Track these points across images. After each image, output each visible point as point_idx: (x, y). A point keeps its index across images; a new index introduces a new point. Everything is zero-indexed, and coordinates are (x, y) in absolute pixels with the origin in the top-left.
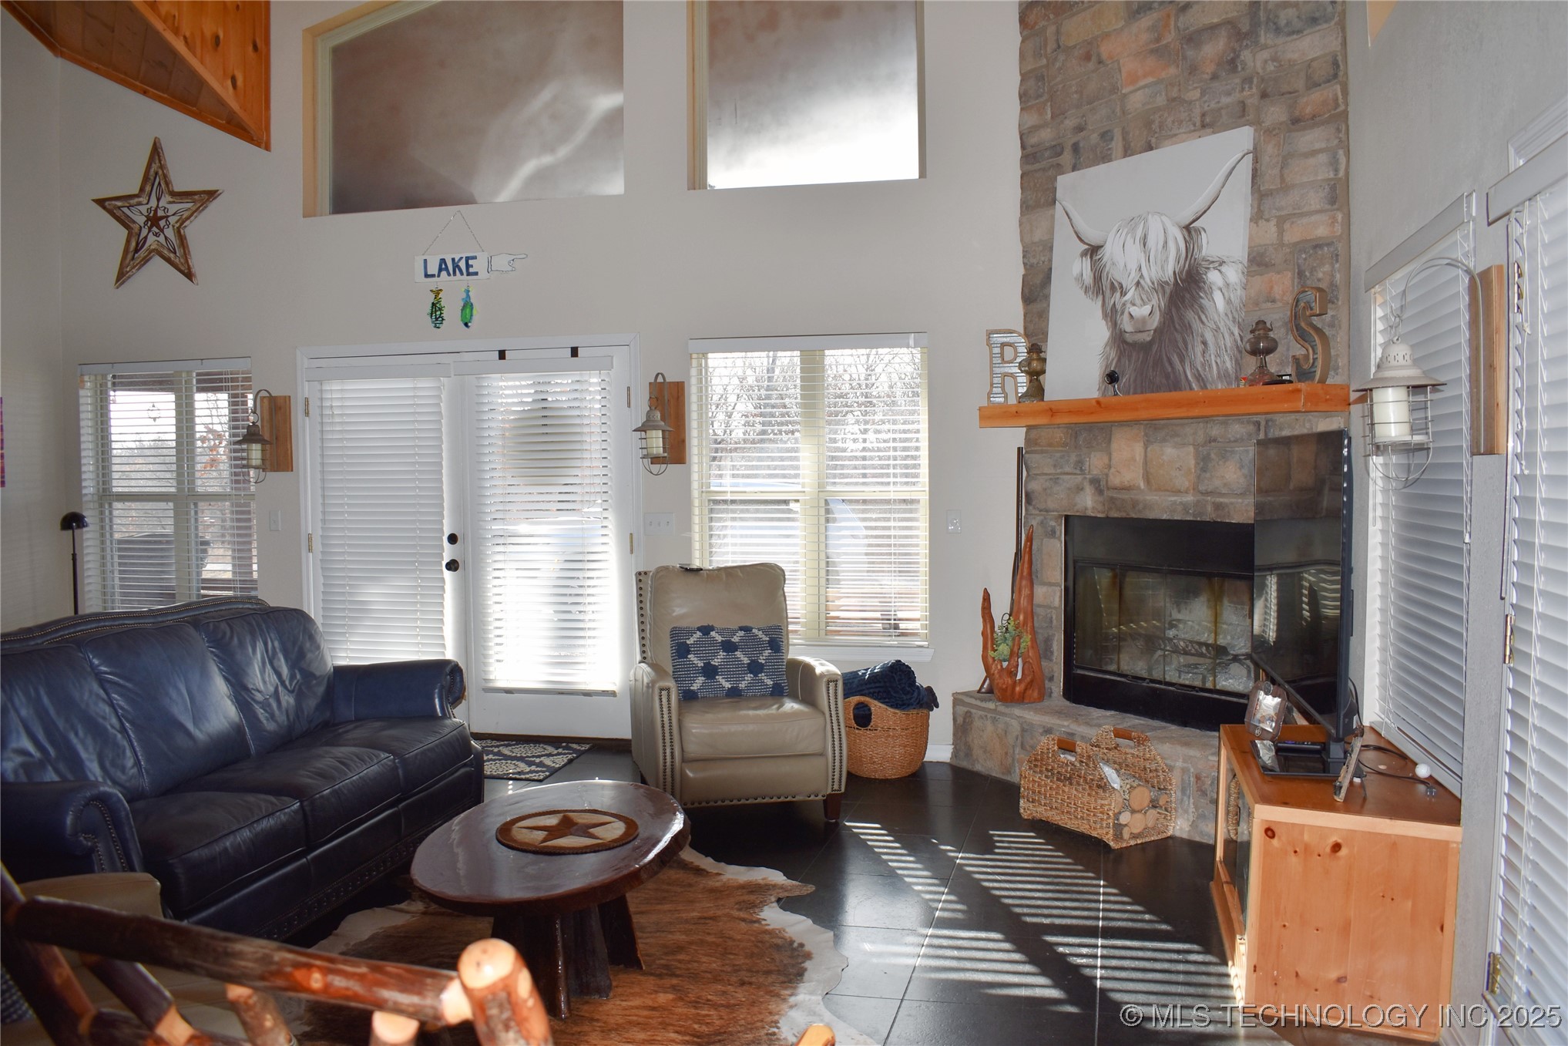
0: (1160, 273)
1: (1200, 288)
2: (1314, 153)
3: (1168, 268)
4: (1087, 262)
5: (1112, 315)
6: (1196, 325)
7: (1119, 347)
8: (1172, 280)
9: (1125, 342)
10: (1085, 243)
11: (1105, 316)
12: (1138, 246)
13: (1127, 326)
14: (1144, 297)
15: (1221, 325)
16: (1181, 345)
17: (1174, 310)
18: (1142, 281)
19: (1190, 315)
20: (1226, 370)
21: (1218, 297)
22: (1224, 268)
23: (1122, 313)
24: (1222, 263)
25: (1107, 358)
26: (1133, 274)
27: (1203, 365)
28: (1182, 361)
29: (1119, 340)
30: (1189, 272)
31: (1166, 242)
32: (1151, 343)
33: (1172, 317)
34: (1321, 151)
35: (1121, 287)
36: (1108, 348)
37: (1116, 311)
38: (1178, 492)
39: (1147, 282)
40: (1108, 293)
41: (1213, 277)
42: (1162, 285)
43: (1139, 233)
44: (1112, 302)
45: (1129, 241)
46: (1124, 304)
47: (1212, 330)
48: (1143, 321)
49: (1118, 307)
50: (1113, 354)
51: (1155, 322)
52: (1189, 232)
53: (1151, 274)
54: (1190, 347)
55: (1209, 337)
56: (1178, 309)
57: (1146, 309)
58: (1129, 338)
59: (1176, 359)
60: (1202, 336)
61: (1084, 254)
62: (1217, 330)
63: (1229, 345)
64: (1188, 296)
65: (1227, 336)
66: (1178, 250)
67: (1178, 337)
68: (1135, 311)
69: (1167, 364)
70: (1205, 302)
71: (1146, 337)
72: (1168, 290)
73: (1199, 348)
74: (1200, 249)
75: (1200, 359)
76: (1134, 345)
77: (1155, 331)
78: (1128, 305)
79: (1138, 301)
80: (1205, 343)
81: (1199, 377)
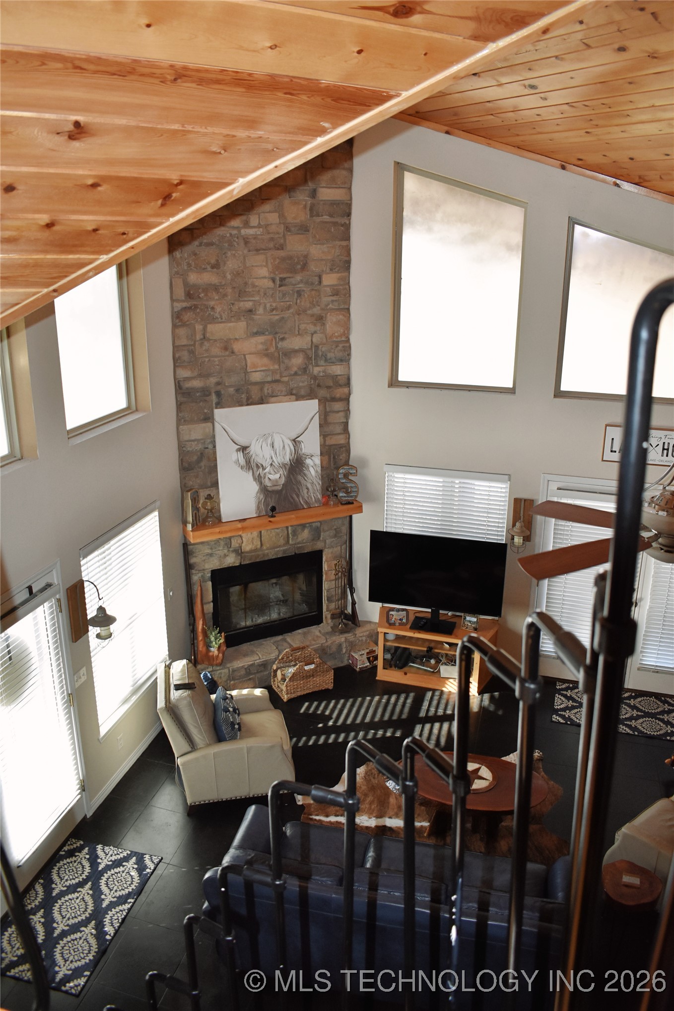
0: (283, 460)
1: (303, 466)
2: (338, 412)
3: (287, 457)
4: (241, 454)
5: (259, 479)
6: (303, 481)
7: (264, 493)
8: (289, 463)
9: (267, 491)
10: (238, 445)
11: (255, 479)
12: (269, 447)
13: (268, 483)
14: (276, 470)
15: (315, 481)
16: (296, 490)
17: (291, 476)
18: (273, 463)
19: (300, 478)
20: (318, 498)
21: (312, 470)
22: (312, 458)
23: (265, 478)
24: (312, 456)
25: (259, 498)
26: (268, 460)
27: (308, 498)
28: (298, 496)
29: (264, 489)
30: (297, 460)
31: (284, 446)
32: (281, 490)
33: (291, 479)
34: (341, 411)
35: (262, 466)
36: (259, 494)
37: (261, 477)
38: (280, 546)
39: (276, 464)
40: (255, 469)
41: (308, 461)
42: (284, 465)
43: (269, 441)
44: (258, 473)
45: (264, 445)
46: (265, 474)
47: (310, 483)
48: (276, 481)
49: (262, 475)
50: (262, 496)
51: (283, 480)
52: (295, 442)
53: (278, 460)
54: (301, 491)
55: (309, 486)
56: (293, 475)
57: (277, 476)
58: (270, 489)
59: (295, 496)
60: (306, 486)
61: (238, 450)
62: (313, 483)
63: (318, 489)
64: (297, 469)
65: (317, 485)
66: (291, 450)
67: (295, 487)
68: (271, 477)
69: (291, 499)
70: (306, 472)
71: (279, 488)
72: (287, 467)
73: (305, 491)
74: (301, 450)
75: (306, 495)
76: (273, 492)
77: (283, 485)
78: (267, 474)
79: (272, 472)
80: (308, 489)
81: (306, 503)
